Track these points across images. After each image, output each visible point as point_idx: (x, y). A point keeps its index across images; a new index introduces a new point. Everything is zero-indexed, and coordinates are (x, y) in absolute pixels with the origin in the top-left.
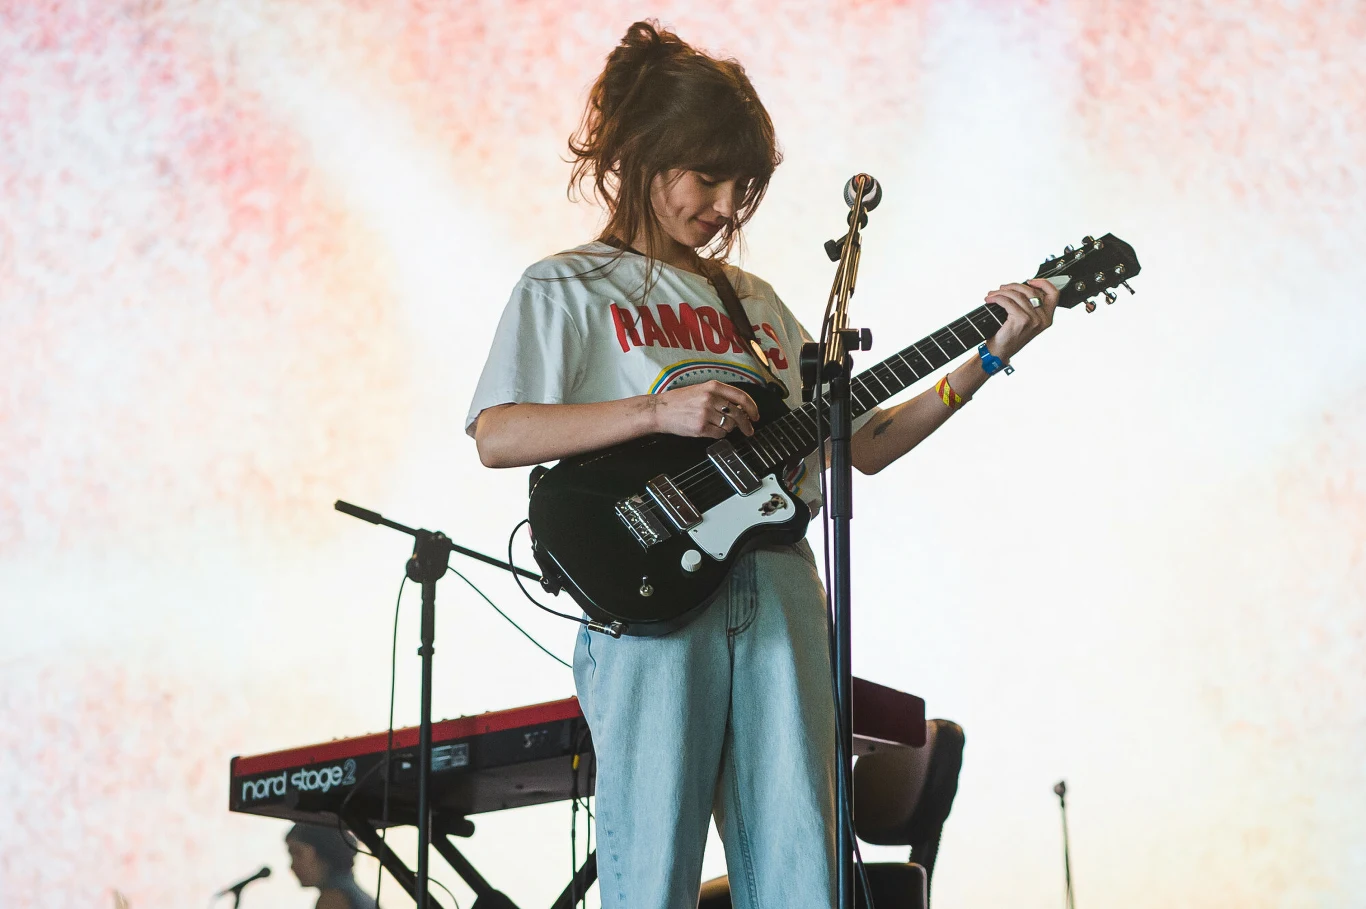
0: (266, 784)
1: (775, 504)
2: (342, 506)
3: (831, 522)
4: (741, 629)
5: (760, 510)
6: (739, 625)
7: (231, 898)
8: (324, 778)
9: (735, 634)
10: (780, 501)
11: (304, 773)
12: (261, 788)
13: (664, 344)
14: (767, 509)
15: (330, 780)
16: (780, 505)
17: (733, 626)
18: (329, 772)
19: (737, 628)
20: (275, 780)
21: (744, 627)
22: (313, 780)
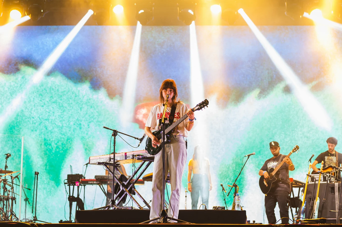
0: (94, 161)
2: (104, 127)
3: (162, 140)
7: (86, 165)
8: (101, 160)
11: (99, 160)
12: (93, 161)
15: (102, 160)
18: (102, 159)
20: (95, 160)
22: (100, 160)
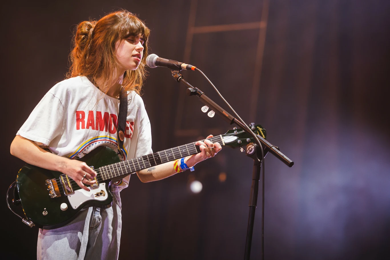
1: (101, 194)
4: (94, 228)
5: (95, 195)
6: (94, 226)
9: (92, 229)
10: (103, 193)
13: (93, 128)
14: (97, 195)
16: (102, 195)
17: (92, 226)
19: (93, 227)
21: (95, 227)
